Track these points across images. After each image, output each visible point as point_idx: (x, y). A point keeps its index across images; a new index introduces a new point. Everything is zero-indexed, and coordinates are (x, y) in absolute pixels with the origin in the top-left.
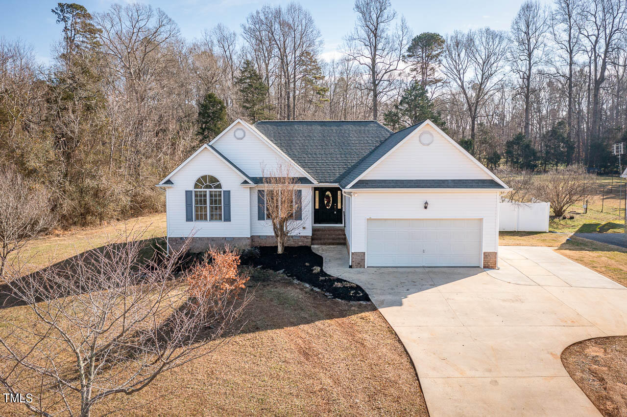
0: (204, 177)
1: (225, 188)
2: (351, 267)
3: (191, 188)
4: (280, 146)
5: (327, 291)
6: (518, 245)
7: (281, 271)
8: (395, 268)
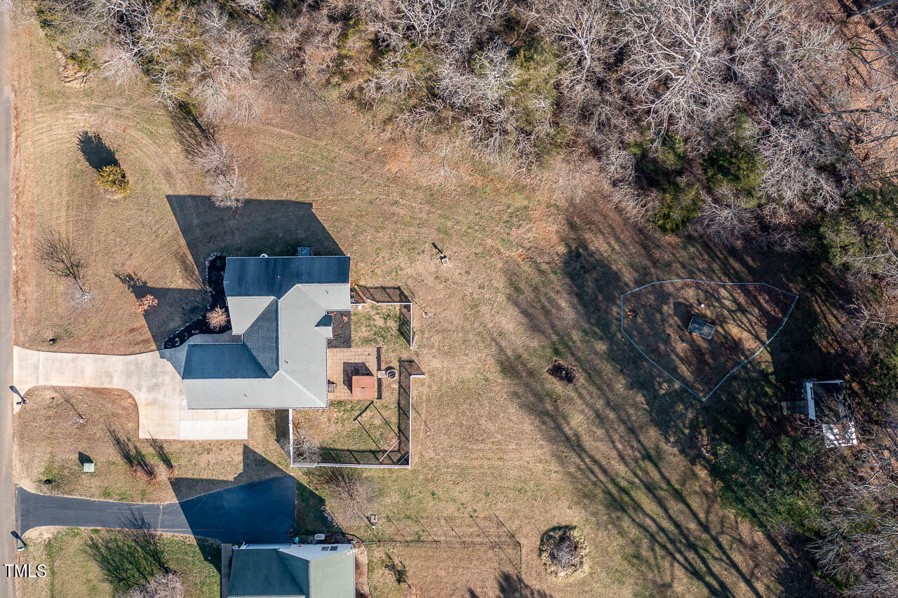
5: (175, 336)
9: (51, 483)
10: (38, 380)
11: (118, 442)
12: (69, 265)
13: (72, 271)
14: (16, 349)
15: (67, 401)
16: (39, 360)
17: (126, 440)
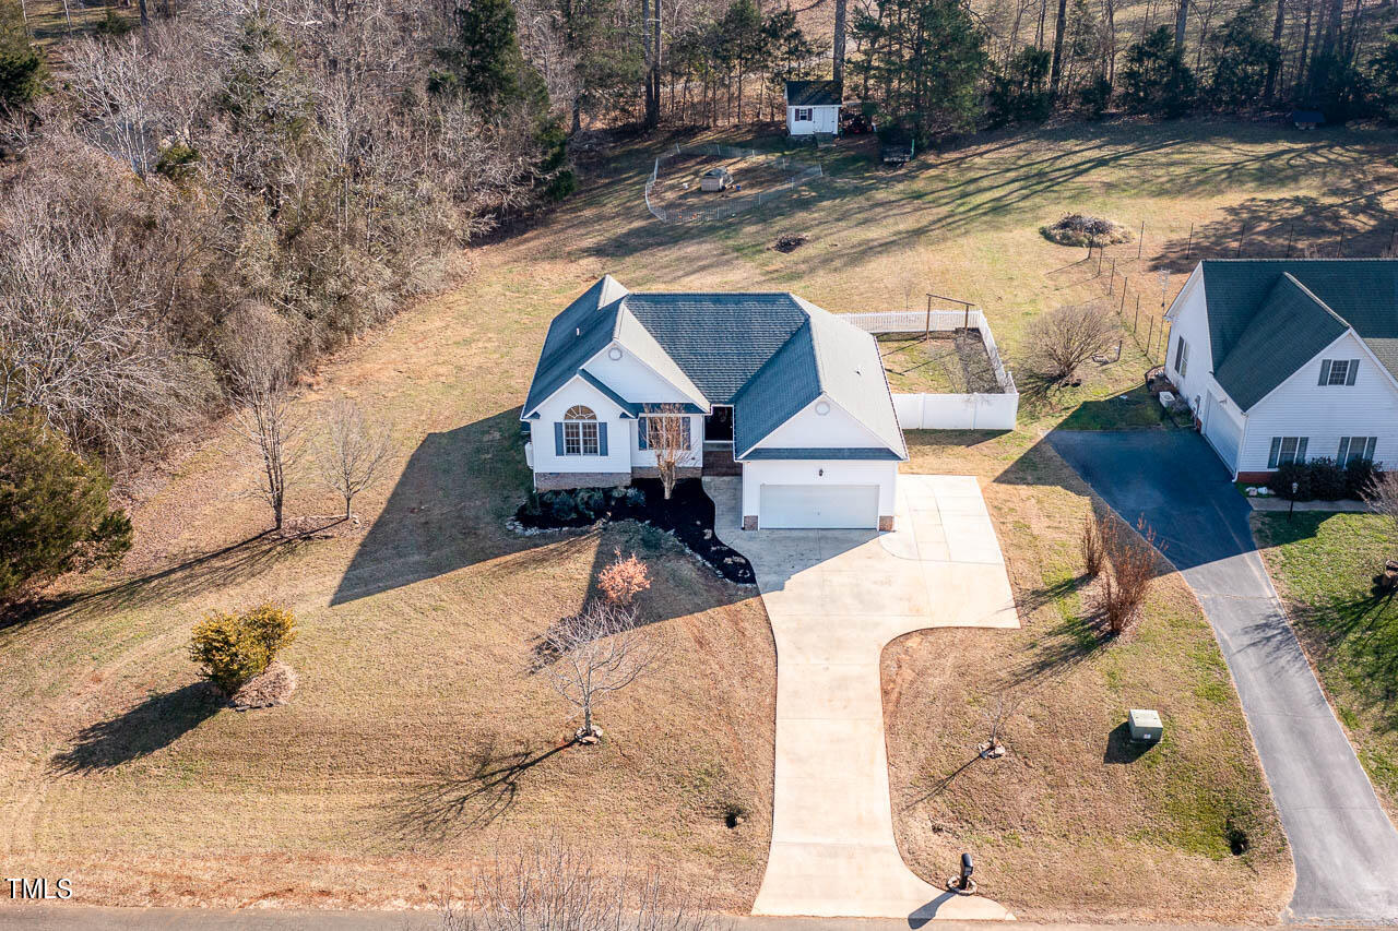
0: (576, 408)
1: (600, 419)
2: (743, 529)
3: (561, 419)
4: (660, 340)
5: (718, 568)
6: (950, 473)
7: (672, 532)
8: (788, 531)
9: (1242, 835)
10: (876, 850)
11: (1041, 667)
12: (478, 785)
13: (499, 777)
14: (763, 906)
15: (940, 786)
16: (805, 845)
17: (1037, 651)
